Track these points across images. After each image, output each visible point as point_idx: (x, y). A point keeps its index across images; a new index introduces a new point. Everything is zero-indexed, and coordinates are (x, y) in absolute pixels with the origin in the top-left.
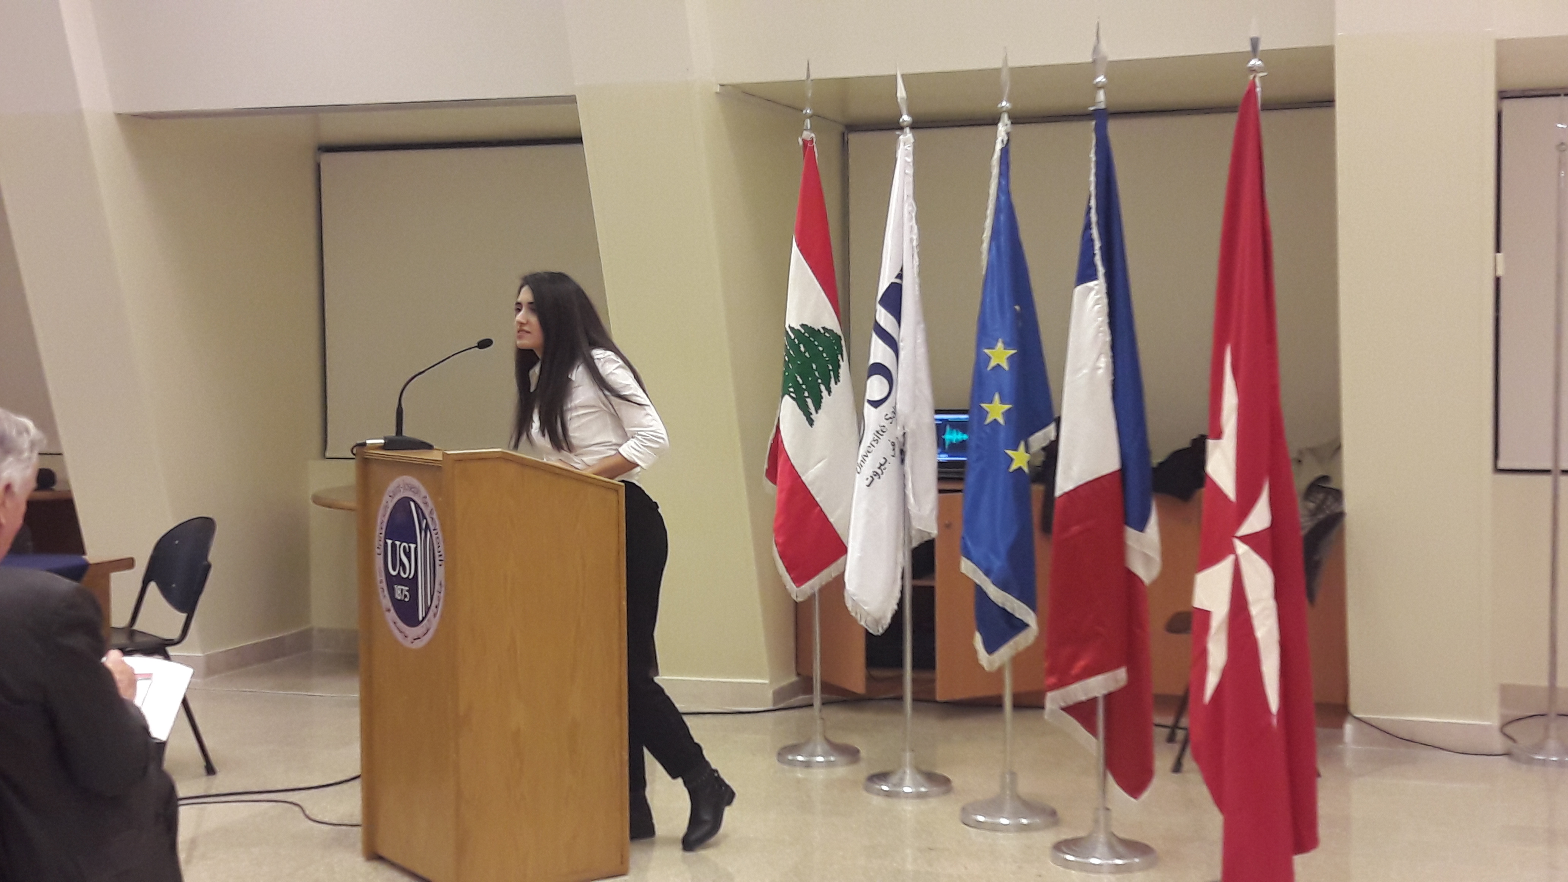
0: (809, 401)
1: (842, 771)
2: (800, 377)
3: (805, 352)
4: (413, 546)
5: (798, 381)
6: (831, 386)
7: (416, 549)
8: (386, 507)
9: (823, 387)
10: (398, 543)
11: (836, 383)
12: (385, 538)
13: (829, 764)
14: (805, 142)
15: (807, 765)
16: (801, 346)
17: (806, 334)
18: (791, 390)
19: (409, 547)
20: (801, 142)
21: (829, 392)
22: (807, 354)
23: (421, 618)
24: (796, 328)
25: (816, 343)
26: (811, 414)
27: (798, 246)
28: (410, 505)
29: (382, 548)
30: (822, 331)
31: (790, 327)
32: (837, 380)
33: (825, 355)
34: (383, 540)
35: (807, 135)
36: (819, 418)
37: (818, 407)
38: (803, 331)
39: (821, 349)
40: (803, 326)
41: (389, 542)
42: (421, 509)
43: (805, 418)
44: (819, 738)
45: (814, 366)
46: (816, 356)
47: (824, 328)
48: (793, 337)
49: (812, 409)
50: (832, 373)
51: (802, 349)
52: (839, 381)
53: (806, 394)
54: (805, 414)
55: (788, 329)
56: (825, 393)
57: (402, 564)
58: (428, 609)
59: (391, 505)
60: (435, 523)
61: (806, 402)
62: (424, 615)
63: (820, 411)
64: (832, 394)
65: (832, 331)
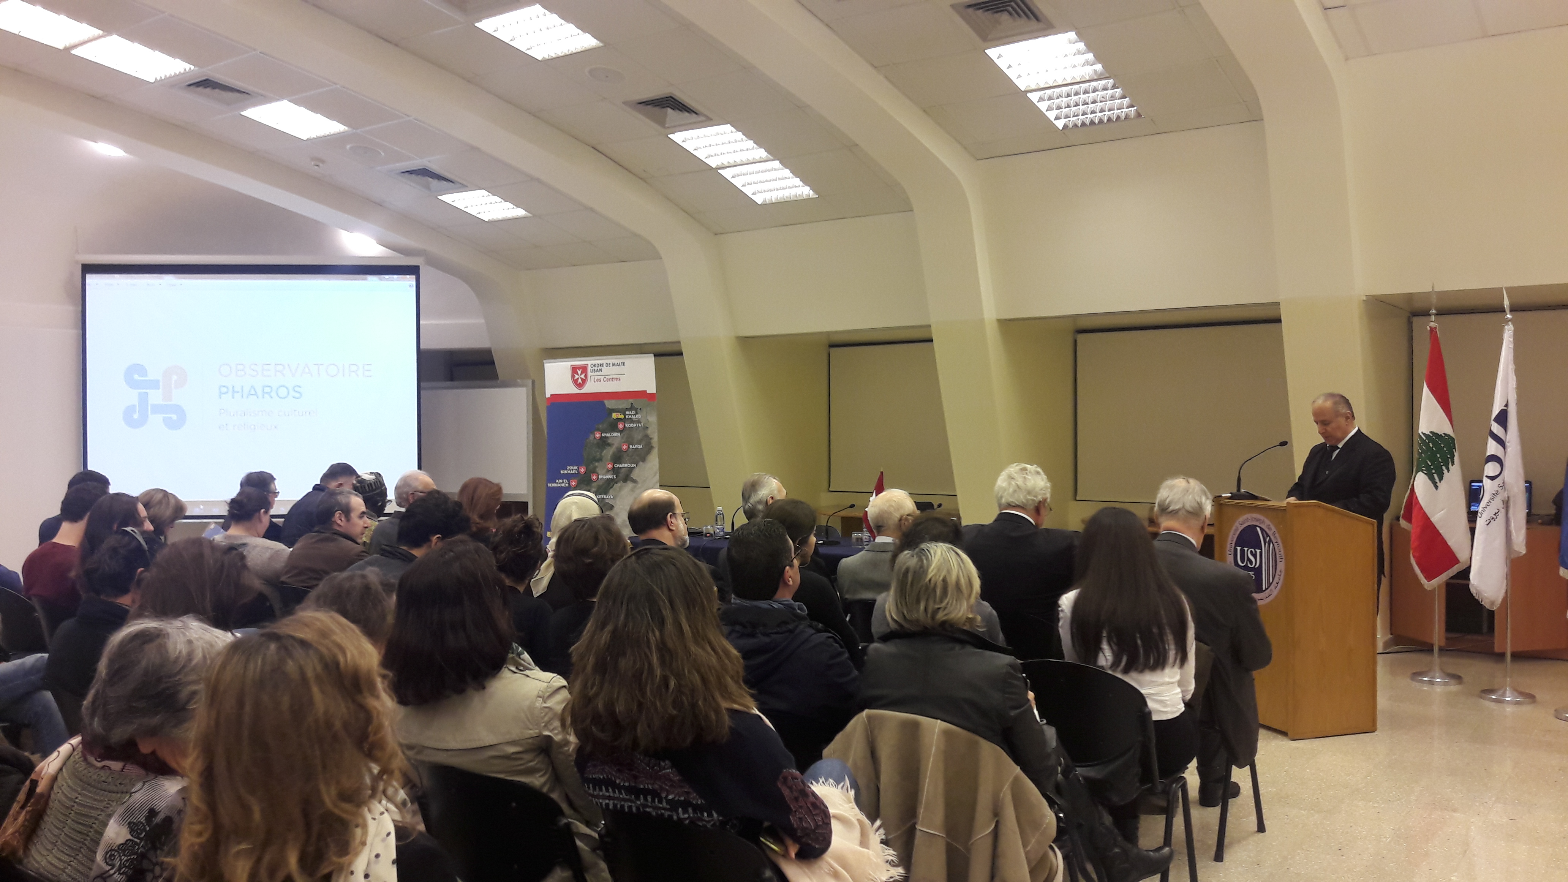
0: (1435, 475)
1: (1454, 688)
2: (1430, 461)
3: (1433, 447)
4: (1258, 551)
5: (1428, 464)
6: (1449, 467)
7: (1261, 553)
8: (1237, 530)
9: (1444, 468)
10: (1246, 549)
11: (1452, 466)
12: (1235, 546)
13: (1446, 684)
14: (1432, 329)
15: (1432, 683)
16: (1430, 444)
17: (1434, 437)
18: (1424, 469)
19: (1256, 552)
20: (1429, 328)
21: (1448, 470)
22: (1434, 449)
23: (1264, 589)
24: (1427, 433)
25: (1440, 442)
26: (1437, 483)
27: (1428, 387)
28: (1257, 530)
29: (1232, 551)
30: (1443, 435)
31: (1422, 433)
32: (1453, 464)
33: (1445, 449)
34: (1233, 545)
35: (1432, 324)
36: (1442, 485)
37: (1441, 479)
38: (1431, 435)
39: (1442, 445)
40: (1431, 432)
41: (1239, 548)
42: (1266, 532)
43: (1432, 485)
44: (1437, 668)
45: (1438, 456)
46: (1440, 449)
47: (1444, 434)
48: (1425, 438)
49: (1437, 480)
50: (1449, 459)
51: (1431, 445)
52: (1454, 464)
53: (1434, 471)
54: (1433, 483)
55: (1421, 434)
56: (1445, 471)
57: (1249, 559)
58: (1270, 585)
59: (1240, 529)
60: (1277, 539)
61: (1433, 476)
62: (1267, 587)
63: (1442, 482)
64: (1450, 472)
65: (1449, 435)
